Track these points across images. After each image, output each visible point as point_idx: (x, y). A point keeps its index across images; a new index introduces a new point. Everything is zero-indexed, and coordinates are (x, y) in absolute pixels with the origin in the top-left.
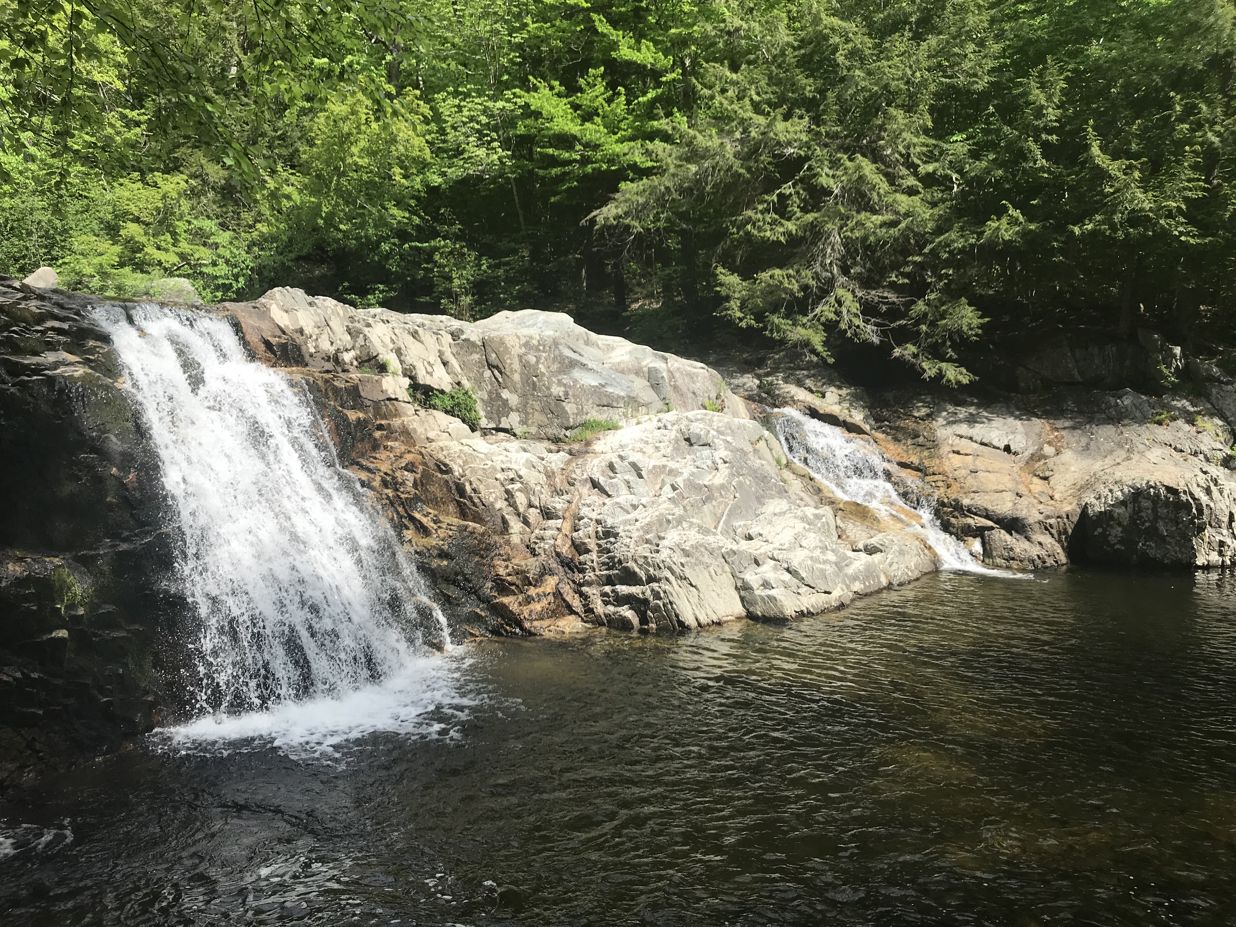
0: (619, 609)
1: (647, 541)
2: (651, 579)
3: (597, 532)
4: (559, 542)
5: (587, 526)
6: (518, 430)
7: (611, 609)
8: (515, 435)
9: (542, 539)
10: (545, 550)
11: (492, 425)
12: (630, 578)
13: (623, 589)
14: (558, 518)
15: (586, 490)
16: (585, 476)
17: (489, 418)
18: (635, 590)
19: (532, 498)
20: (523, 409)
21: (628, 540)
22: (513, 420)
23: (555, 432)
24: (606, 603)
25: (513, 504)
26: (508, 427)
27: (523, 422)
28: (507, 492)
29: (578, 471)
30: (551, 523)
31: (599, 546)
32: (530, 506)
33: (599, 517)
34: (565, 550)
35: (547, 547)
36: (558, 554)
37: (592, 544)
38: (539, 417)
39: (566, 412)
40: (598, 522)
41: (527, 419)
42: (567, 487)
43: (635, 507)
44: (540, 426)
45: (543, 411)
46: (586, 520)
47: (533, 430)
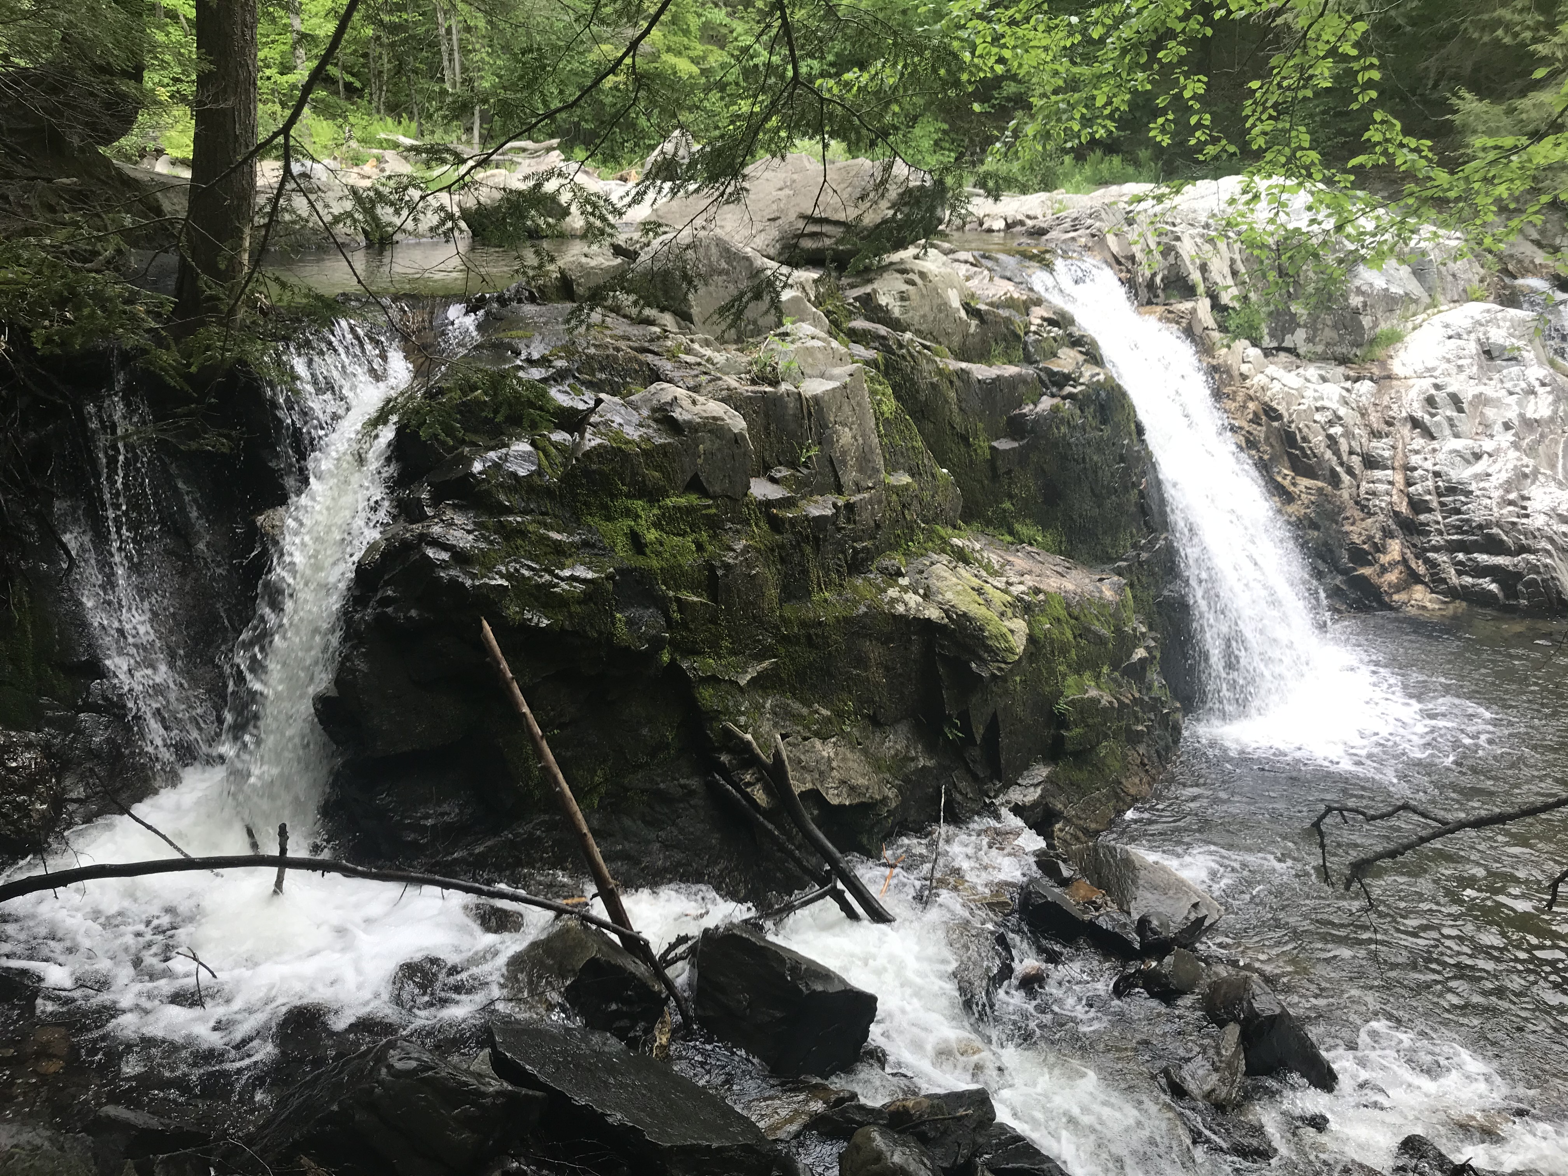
0: (1481, 581)
1: (1511, 503)
2: (1523, 549)
3: (1437, 488)
4: (1395, 498)
5: (1424, 479)
6: (1302, 351)
7: (1468, 580)
8: (1298, 356)
9: (1374, 494)
10: (1381, 509)
11: (1275, 344)
12: (1494, 546)
13: (1483, 558)
14: (1385, 468)
15: (1406, 430)
16: (1404, 414)
17: (1272, 335)
18: (1500, 560)
19: (1353, 443)
20: (1313, 326)
21: (1489, 501)
22: (1298, 338)
23: (1344, 351)
24: (1459, 573)
25: (1337, 453)
26: (1292, 346)
27: (1309, 340)
28: (1330, 437)
29: (1395, 407)
30: (1378, 474)
31: (1443, 504)
32: (1351, 453)
33: (1437, 468)
34: (1403, 508)
35: (1383, 505)
36: (1397, 514)
37: (1433, 500)
38: (1329, 334)
39: (1362, 327)
40: (1437, 474)
41: (1314, 336)
42: (1387, 429)
43: (1478, 457)
44: (1328, 344)
45: (1335, 327)
46: (1420, 472)
47: (1320, 349)
